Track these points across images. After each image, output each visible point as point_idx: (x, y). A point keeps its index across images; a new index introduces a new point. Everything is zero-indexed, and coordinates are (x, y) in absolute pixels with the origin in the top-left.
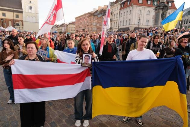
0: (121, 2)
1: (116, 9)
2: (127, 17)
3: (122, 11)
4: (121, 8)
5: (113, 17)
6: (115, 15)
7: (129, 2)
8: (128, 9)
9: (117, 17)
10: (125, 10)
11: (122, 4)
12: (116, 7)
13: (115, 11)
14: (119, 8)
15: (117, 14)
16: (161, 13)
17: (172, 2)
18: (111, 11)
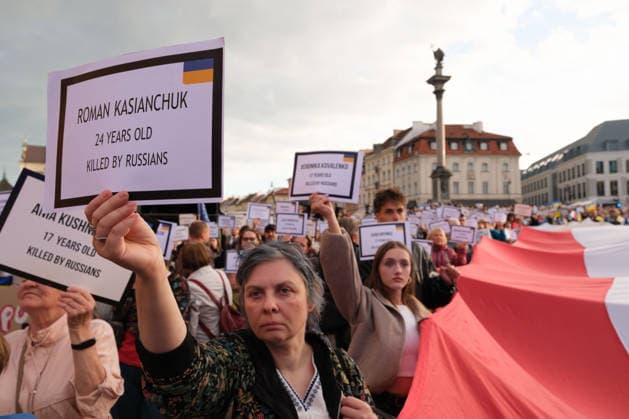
0: (396, 147)
1: (386, 161)
2: (409, 179)
3: (398, 167)
4: (396, 160)
5: (381, 179)
6: (384, 173)
7: (410, 149)
8: (410, 162)
9: (389, 179)
10: (404, 164)
11: (398, 150)
12: (386, 156)
13: (384, 164)
14: (392, 159)
15: (389, 172)
16: (439, 182)
17: (508, 140)
18: (376, 164)
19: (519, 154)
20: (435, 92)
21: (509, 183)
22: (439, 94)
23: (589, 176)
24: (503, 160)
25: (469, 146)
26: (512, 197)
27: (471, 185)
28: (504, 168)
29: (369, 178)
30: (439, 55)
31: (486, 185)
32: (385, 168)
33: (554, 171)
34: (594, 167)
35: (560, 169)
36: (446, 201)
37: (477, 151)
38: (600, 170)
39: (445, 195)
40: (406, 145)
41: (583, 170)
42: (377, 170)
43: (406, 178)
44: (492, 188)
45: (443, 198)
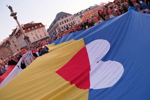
0: (15, 34)
1: (14, 39)
3: (18, 39)
5: (16, 44)
8: (20, 37)
9: (17, 43)
14: (15, 38)
15: (16, 41)
16: (27, 40)
17: (41, 24)
18: (12, 40)
19: (45, 26)
20: (14, 18)
21: (45, 33)
22: (15, 18)
23: (59, 26)
24: (41, 28)
25: (29, 29)
26: (47, 36)
27: (37, 37)
28: (43, 30)
29: (12, 44)
30: (10, 8)
31: (41, 35)
32: (15, 41)
33: (53, 27)
34: (59, 24)
35: (54, 26)
36: (31, 44)
37: (35, 29)
38: (61, 24)
39: (30, 43)
40: (17, 33)
41: (58, 25)
42: (13, 42)
43: (21, 41)
44: (42, 36)
45: (29, 44)
